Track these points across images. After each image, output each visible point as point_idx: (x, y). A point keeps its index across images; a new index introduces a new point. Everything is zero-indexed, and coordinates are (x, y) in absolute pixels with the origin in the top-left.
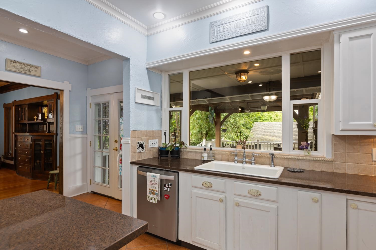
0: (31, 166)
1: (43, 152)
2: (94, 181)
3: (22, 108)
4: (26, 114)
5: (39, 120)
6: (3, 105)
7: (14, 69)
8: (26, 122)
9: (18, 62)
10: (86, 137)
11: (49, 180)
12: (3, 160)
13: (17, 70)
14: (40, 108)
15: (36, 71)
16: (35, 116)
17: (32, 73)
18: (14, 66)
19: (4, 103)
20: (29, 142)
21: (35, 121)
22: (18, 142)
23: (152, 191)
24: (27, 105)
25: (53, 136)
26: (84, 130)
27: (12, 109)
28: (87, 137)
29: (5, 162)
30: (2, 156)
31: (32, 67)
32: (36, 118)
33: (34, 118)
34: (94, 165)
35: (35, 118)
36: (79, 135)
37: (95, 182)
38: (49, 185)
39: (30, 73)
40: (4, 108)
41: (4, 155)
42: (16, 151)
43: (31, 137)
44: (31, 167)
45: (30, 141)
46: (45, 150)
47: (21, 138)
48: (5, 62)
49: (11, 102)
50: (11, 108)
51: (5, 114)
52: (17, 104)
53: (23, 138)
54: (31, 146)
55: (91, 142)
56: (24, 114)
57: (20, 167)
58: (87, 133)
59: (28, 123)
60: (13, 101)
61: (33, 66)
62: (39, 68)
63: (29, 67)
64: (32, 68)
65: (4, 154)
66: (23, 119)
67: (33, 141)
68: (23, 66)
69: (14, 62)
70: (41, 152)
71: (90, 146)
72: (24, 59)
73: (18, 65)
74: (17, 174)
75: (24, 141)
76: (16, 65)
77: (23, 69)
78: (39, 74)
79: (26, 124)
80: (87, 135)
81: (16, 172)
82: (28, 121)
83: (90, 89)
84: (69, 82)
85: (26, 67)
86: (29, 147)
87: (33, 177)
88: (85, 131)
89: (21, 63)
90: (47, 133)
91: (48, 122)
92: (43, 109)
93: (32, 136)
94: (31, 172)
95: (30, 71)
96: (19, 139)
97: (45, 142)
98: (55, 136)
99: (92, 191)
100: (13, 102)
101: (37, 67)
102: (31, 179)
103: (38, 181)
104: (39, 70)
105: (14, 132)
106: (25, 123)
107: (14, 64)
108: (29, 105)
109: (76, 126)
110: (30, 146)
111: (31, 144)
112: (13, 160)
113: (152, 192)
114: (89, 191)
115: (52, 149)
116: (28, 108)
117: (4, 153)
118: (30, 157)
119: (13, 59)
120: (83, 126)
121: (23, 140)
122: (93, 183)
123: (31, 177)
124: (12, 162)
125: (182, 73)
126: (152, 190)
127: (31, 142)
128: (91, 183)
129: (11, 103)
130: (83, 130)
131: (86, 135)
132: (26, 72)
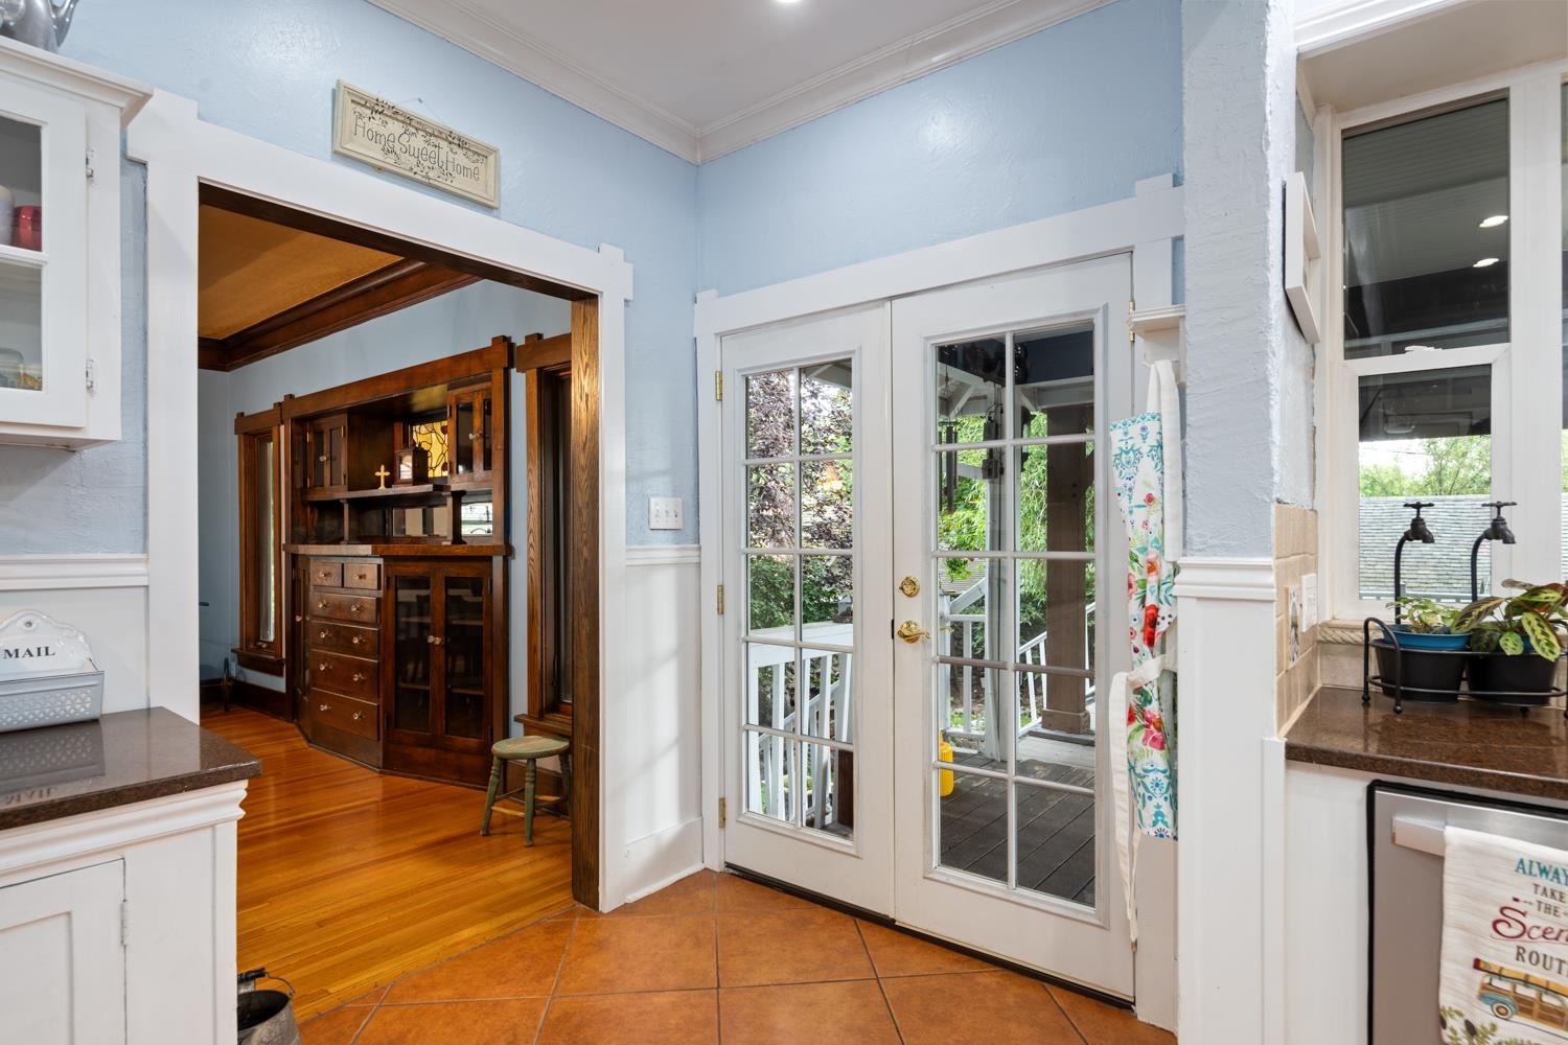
0: (378, 706)
1: (438, 641)
2: (744, 810)
3: (319, 434)
4: (338, 457)
5: (406, 483)
6: (236, 420)
7: (374, 153)
8: (342, 494)
9: (395, 113)
10: (696, 560)
11: (491, 788)
12: (234, 669)
13: (388, 160)
14: (398, 428)
15: (474, 174)
16: (383, 468)
17: (459, 183)
18: (376, 137)
19: (238, 414)
20: (367, 592)
21: (382, 487)
22: (312, 588)
23: (1531, 993)
24: (344, 418)
25: (489, 559)
26: (684, 524)
27: (275, 438)
28: (700, 563)
29: (242, 679)
30: (233, 651)
31: (459, 151)
32: (388, 474)
33: (377, 474)
34: (744, 722)
35: (382, 473)
36: (666, 551)
37: (749, 815)
38: (494, 814)
39: (449, 182)
40: (236, 437)
41: (241, 648)
42: (295, 634)
43: (379, 566)
44: (378, 710)
45: (376, 587)
46: (448, 630)
47: (328, 569)
48: (330, 105)
49: (272, 407)
50: (271, 432)
51: (243, 463)
52: (297, 412)
53: (336, 571)
54: (378, 609)
55: (721, 589)
56: (331, 459)
57: (326, 707)
58: (698, 541)
59: (350, 501)
60: (282, 400)
61: (463, 144)
62: (491, 158)
63: (443, 144)
64: (460, 158)
65: (238, 643)
66: (327, 481)
67: (388, 587)
68: (418, 142)
69: (377, 108)
70: (431, 639)
71: (721, 611)
72: (420, 101)
73: (395, 128)
74: (309, 741)
75: (343, 586)
76: (382, 130)
77: (419, 155)
78: (491, 191)
79: (342, 506)
80: (700, 549)
81: (297, 731)
82: (350, 490)
83: (714, 292)
84: (620, 252)
85: (430, 149)
86: (369, 615)
87: (391, 764)
88: (690, 531)
89: (408, 120)
90: (449, 543)
91: (453, 489)
92: (412, 432)
93: (380, 561)
94: (379, 739)
95: (450, 169)
96: (318, 575)
97: (446, 592)
98: (498, 561)
99: (729, 865)
100: (280, 404)
101: (482, 153)
102: (381, 773)
103: (413, 783)
104: (491, 171)
105: (283, 542)
106: (338, 500)
107: (375, 124)
108: (352, 412)
109: (653, 500)
110: (374, 608)
111: (378, 599)
112: (281, 675)
113: (1520, 999)
114: (716, 865)
115: (481, 627)
116: (352, 430)
117: (238, 638)
118: (376, 661)
119: (372, 88)
120: (680, 500)
121: (335, 581)
122: (741, 819)
123: (381, 766)
124: (279, 684)
125: (1501, 100)
126: (1526, 982)
127: (379, 588)
128: (724, 819)
129: (270, 411)
130: (680, 526)
131: (696, 553)
132: (431, 175)
